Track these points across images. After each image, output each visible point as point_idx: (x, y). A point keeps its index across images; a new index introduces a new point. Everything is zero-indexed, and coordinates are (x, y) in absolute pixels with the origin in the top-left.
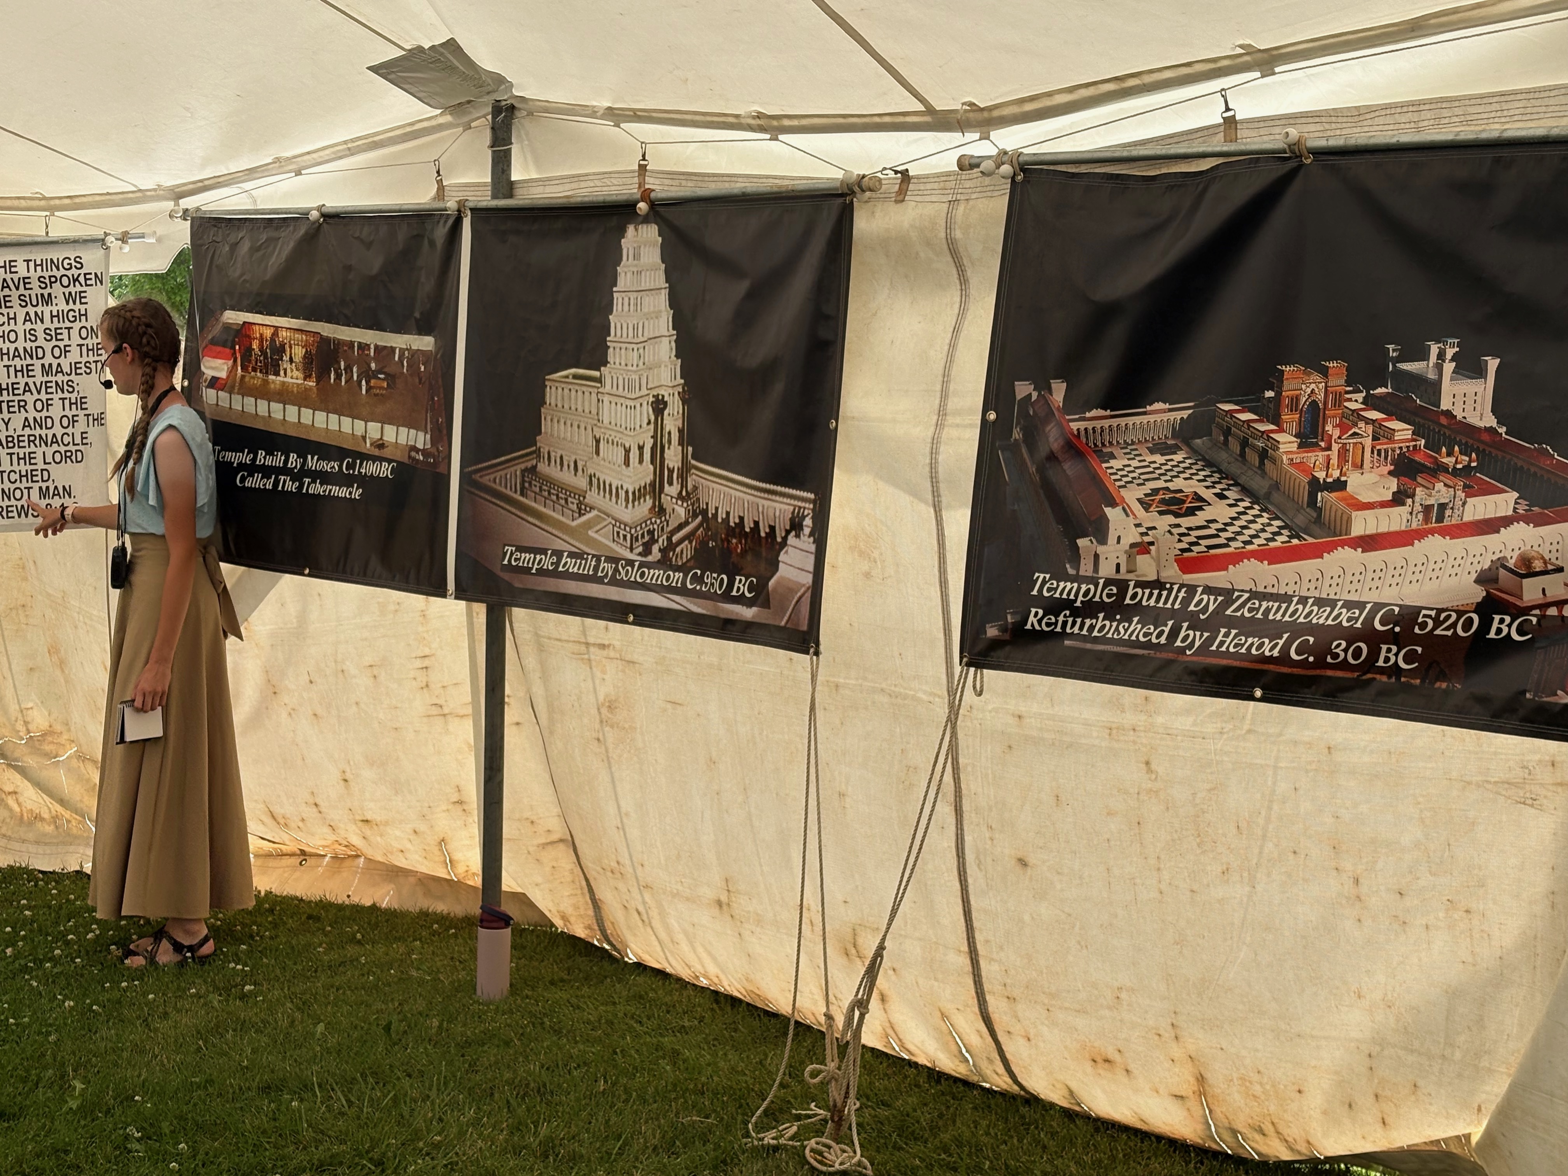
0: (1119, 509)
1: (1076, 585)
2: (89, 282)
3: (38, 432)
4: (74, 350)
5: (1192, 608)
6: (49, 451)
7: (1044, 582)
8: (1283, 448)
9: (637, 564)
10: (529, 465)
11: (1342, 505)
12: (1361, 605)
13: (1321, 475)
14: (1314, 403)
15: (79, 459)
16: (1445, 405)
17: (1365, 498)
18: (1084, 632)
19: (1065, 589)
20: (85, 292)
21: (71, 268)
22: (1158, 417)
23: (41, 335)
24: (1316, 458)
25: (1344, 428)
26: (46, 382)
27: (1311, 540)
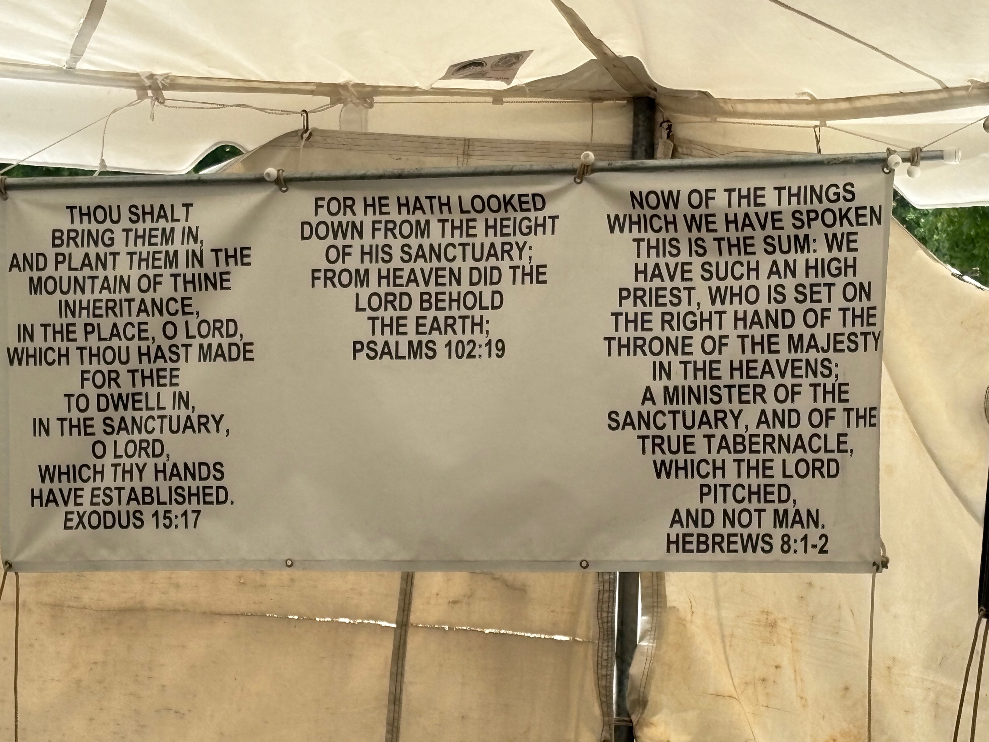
4: (836, 316)
15: (833, 471)
20: (856, 233)
21: (838, 199)
23: (790, 293)
26: (794, 361)
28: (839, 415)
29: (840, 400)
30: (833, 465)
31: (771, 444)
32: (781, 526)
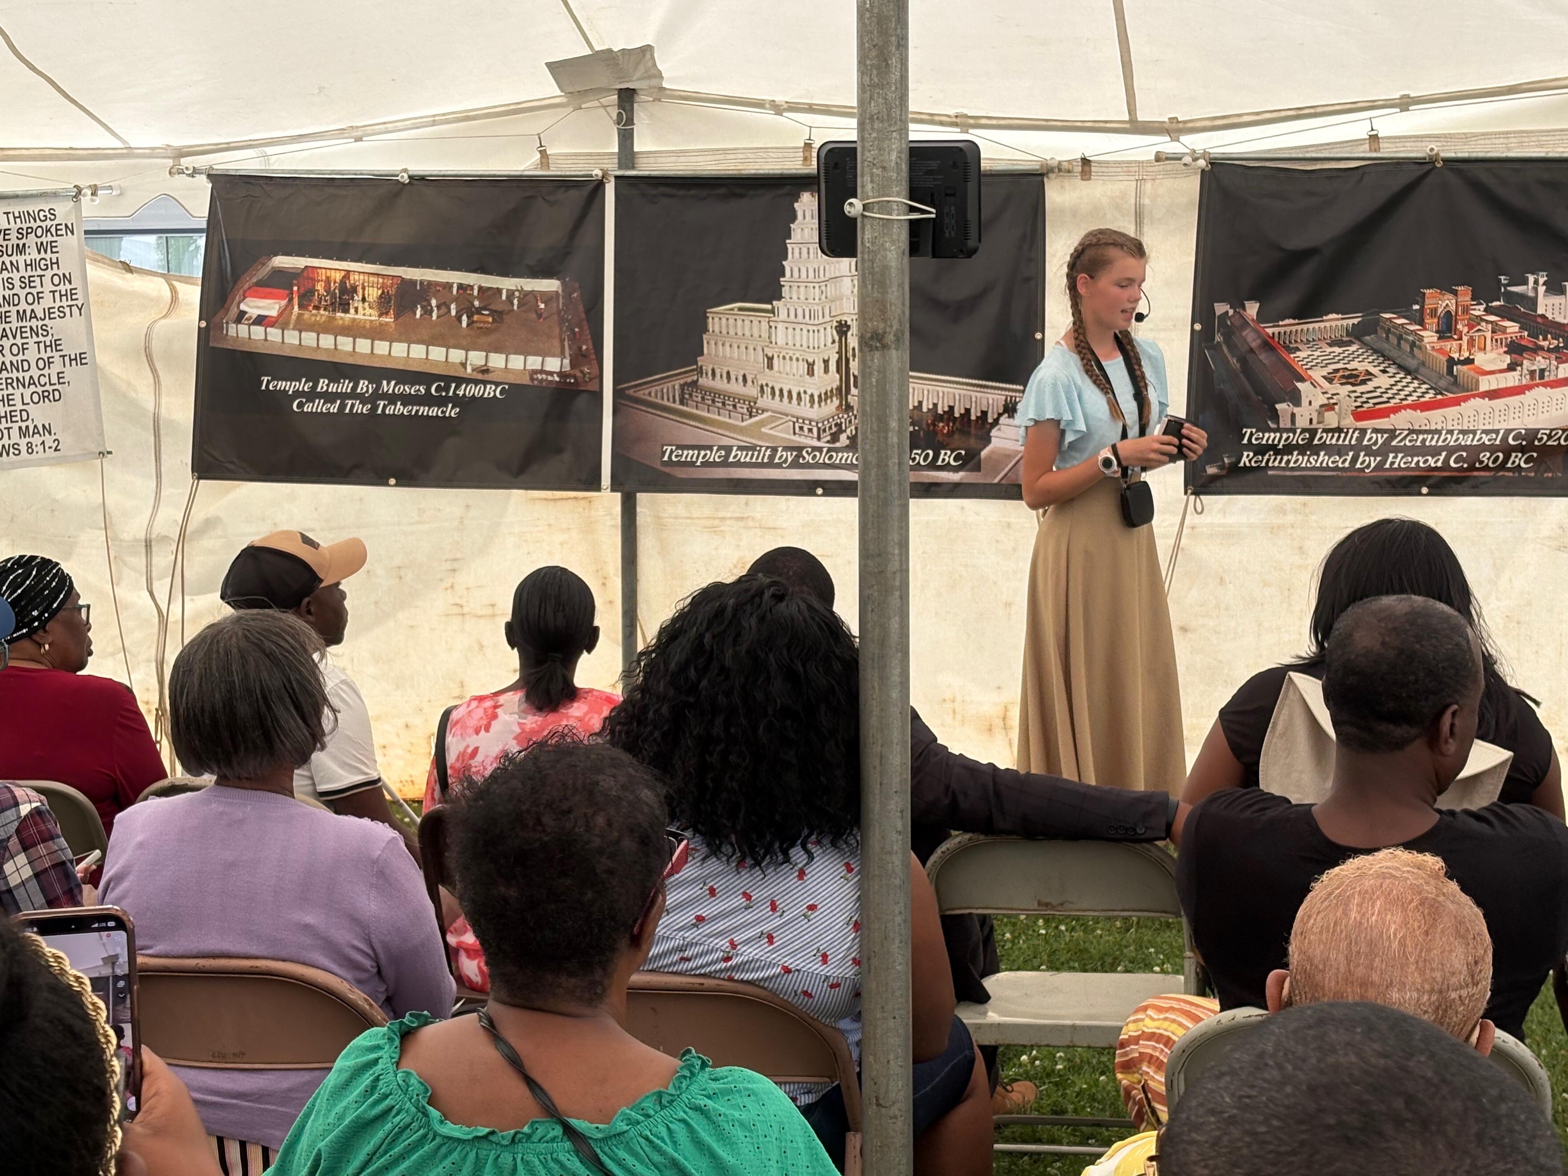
0: (1308, 383)
1: (1278, 435)
2: (59, 233)
3: (15, 375)
4: (48, 297)
5: (1365, 443)
6: (27, 393)
7: (1252, 434)
8: (1426, 340)
9: (825, 450)
10: (689, 380)
11: (1472, 373)
12: (1497, 432)
13: (1456, 356)
14: (1449, 312)
15: (57, 397)
16: (1540, 311)
17: (1488, 369)
18: (1283, 465)
19: (1269, 437)
20: (56, 242)
21: (46, 220)
22: (1333, 324)
23: (17, 283)
24: (1451, 346)
25: (1471, 327)
26: (21, 328)
27: (1450, 395)
28: (57, 360)
29: (57, 351)
30: (56, 393)
31: (11, 384)
32: (25, 437)
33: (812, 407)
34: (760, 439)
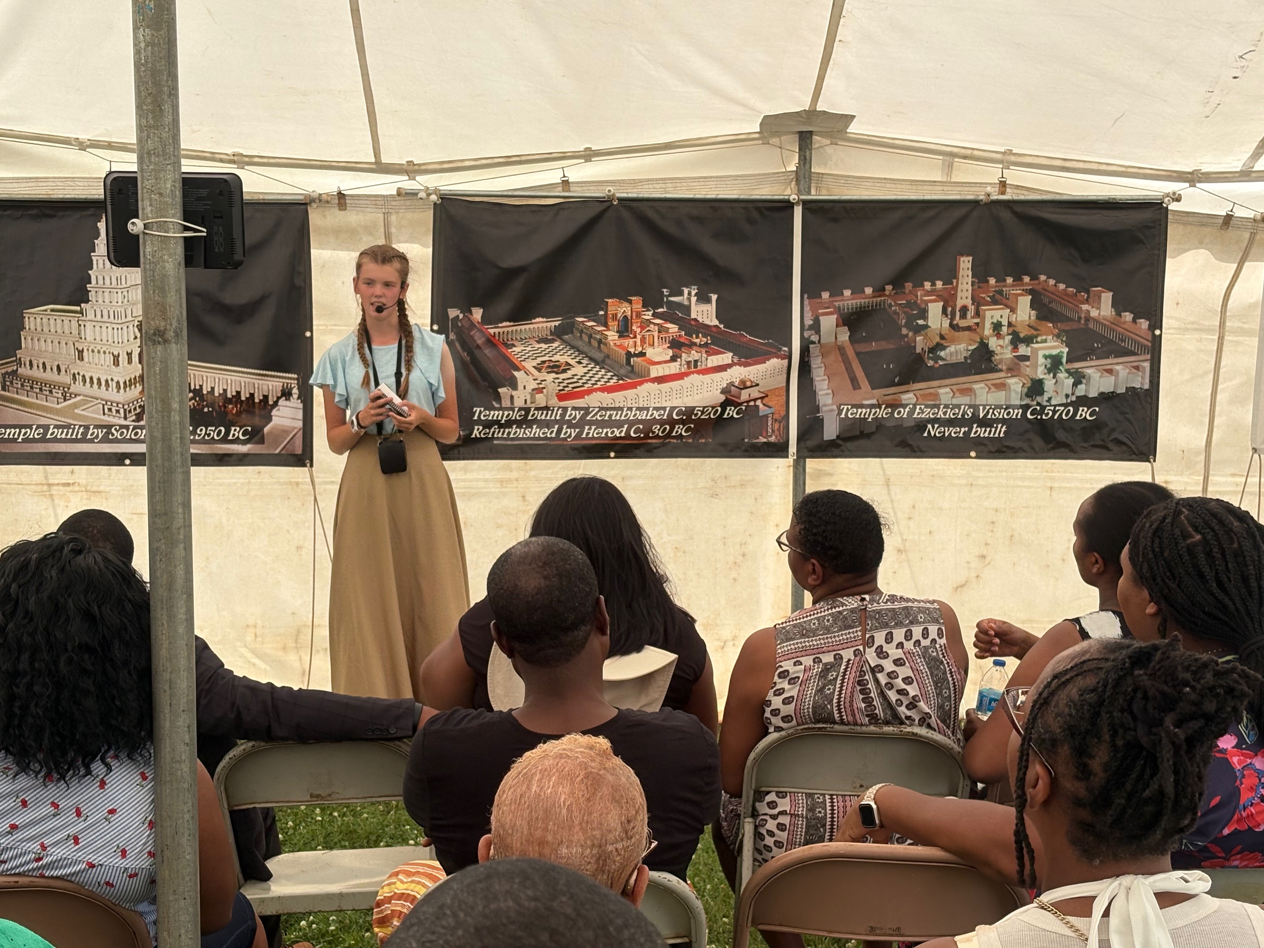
0: (522, 372)
1: (501, 412)
5: (567, 418)
7: (480, 412)
8: (610, 338)
9: (131, 428)
10: (10, 370)
11: (644, 364)
12: (664, 409)
13: (632, 350)
14: (626, 317)
16: (693, 316)
17: (656, 359)
18: (505, 436)
19: (494, 415)
22: (540, 325)
24: (628, 342)
25: (642, 328)
27: (629, 381)
33: (118, 391)
34: (73, 419)
